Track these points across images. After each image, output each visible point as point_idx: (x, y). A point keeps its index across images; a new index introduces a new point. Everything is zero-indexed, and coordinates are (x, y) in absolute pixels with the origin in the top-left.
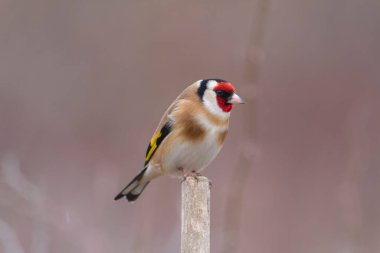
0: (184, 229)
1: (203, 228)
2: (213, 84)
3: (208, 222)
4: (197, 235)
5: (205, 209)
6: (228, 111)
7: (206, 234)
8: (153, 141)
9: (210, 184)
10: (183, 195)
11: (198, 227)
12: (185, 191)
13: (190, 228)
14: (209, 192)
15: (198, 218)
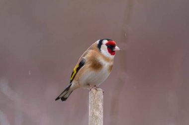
0: (90, 114)
1: (99, 114)
2: (105, 42)
3: (102, 111)
4: (97, 118)
5: (101, 104)
6: (114, 54)
7: (101, 117)
8: (75, 69)
9: (103, 92)
10: (90, 98)
11: (97, 113)
12: (91, 96)
13: (93, 114)
14: (102, 96)
15: (97, 109)
